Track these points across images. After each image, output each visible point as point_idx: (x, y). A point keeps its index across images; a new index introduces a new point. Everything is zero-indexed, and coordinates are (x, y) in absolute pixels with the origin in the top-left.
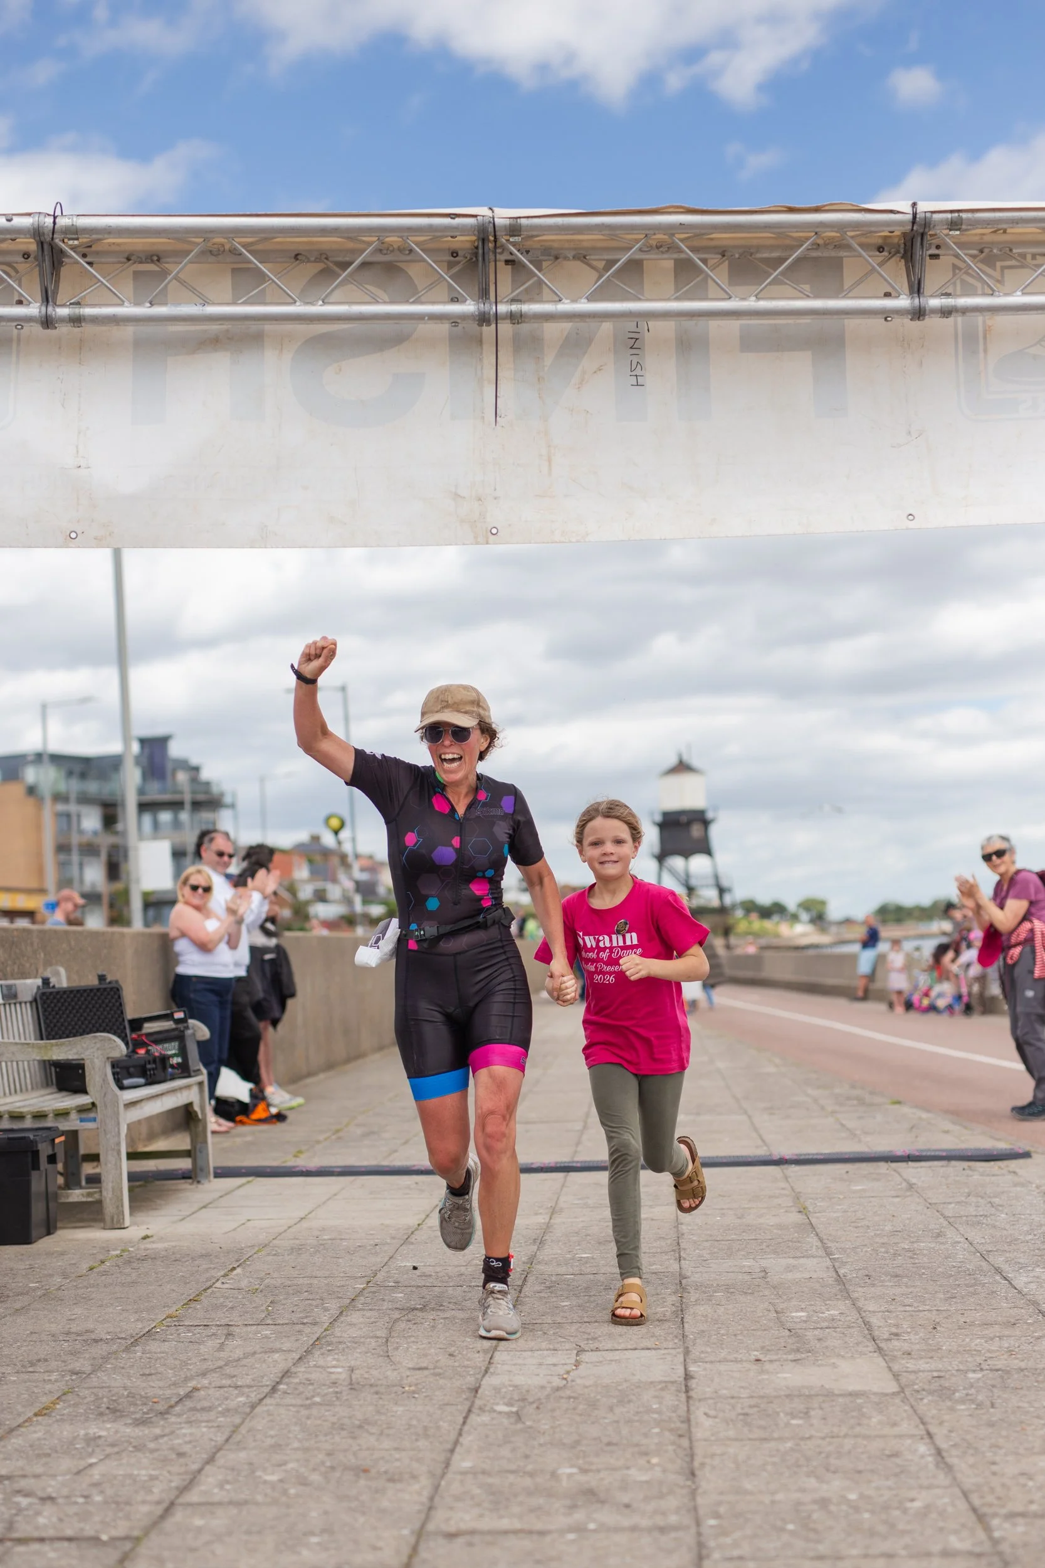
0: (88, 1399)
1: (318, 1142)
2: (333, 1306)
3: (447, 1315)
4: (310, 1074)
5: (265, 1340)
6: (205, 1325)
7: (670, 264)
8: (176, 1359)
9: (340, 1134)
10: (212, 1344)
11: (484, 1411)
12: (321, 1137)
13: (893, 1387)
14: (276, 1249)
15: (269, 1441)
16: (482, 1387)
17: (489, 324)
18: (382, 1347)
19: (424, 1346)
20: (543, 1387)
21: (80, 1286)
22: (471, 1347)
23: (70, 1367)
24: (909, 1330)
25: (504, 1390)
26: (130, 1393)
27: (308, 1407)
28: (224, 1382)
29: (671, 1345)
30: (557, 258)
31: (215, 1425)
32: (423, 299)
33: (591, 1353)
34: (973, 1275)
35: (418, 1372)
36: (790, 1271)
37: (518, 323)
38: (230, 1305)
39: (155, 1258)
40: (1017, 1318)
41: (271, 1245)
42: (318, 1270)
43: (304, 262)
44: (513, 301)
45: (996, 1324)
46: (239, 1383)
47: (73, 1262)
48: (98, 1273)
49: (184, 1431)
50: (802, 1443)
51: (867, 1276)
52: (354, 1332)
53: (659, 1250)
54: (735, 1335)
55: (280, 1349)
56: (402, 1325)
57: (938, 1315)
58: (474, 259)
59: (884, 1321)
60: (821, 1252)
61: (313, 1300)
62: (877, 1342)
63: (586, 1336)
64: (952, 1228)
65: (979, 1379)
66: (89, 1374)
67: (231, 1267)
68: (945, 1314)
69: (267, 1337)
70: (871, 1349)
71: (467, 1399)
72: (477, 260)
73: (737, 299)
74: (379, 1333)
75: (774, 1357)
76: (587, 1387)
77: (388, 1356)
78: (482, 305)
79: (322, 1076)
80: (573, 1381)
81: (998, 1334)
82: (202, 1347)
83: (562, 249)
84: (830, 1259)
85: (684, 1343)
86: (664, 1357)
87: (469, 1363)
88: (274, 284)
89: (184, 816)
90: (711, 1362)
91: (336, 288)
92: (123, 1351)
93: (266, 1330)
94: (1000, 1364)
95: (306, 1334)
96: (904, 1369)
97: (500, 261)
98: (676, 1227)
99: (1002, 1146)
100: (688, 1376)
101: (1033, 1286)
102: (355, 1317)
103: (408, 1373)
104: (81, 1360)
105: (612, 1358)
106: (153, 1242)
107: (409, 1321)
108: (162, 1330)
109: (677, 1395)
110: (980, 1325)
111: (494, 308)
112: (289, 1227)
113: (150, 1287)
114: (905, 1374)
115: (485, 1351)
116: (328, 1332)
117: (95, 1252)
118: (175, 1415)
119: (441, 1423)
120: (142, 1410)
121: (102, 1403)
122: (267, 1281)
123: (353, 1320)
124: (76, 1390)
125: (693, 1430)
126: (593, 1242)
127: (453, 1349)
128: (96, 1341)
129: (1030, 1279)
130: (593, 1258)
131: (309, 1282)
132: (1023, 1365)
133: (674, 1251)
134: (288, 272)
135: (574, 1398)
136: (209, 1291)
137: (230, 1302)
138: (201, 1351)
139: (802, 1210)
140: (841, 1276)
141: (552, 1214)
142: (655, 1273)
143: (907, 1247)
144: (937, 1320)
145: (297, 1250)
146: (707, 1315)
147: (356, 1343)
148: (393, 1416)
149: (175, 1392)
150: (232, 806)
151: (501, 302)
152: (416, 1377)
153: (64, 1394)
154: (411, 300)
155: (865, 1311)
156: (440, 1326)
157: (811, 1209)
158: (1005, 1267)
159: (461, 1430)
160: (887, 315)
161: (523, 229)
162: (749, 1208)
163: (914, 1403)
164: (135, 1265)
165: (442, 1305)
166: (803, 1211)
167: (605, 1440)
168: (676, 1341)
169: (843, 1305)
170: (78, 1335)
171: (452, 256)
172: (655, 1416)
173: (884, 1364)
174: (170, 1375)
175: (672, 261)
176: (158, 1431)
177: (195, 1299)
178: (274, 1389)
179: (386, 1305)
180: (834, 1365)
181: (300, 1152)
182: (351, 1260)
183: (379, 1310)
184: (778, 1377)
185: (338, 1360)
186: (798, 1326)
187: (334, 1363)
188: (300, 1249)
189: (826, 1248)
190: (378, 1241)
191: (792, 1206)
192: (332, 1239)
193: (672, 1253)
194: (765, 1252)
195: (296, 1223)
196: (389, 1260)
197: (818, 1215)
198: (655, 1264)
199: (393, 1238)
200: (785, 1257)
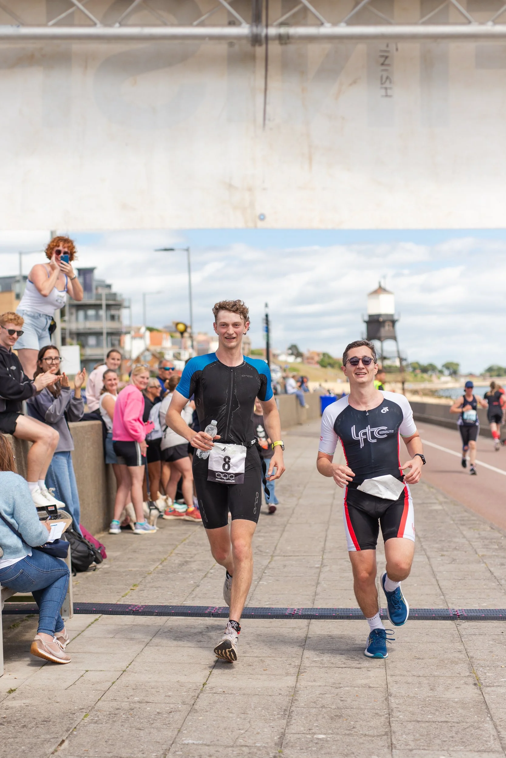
1: (149, 573)
9: (165, 564)
12: (152, 569)
14: (99, 713)
37: (286, 43)
39: (9, 722)
41: (96, 708)
42: (124, 747)
44: (281, 26)
53: (376, 733)
60: (497, 746)
67: (61, 739)
78: (255, 29)
89: (102, 312)
98: (387, 699)
111: (265, 30)
112: (113, 683)
126: (327, 717)
130: (327, 741)
133: (386, 734)
139: (477, 682)
141: (299, 673)
145: (113, 715)
150: (129, 307)
151: (271, 26)
154: (196, 24)
157: (482, 681)
162: (438, 676)
181: (135, 585)
182: (150, 733)
188: (115, 714)
189: (501, 739)
190: (172, 706)
191: (469, 676)
192: (139, 702)
193: (386, 737)
194: (455, 741)
195: (118, 679)
196: (177, 734)
197: (489, 689)
198: (373, 753)
199: (184, 703)
200: (471, 751)
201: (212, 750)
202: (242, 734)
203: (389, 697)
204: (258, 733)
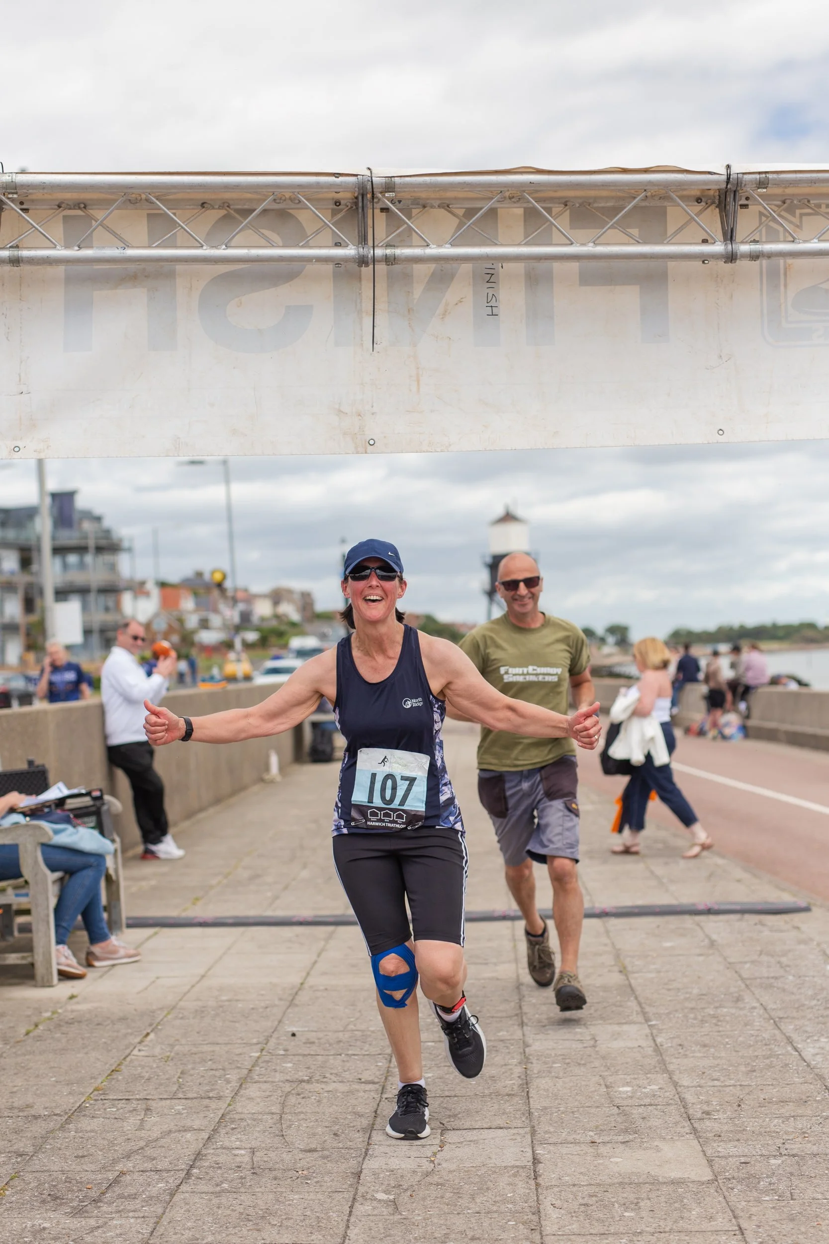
0: (32, 1185)
1: (212, 887)
2: (233, 1076)
3: (331, 1087)
4: (202, 809)
5: (178, 1116)
6: (127, 1099)
7: (520, 211)
8: (104, 1138)
9: (230, 877)
10: (133, 1121)
11: (366, 1199)
12: (214, 882)
13: (706, 1175)
14: (183, 1011)
15: (188, 1234)
16: (364, 1171)
17: (367, 265)
18: (278, 1125)
19: (312, 1124)
20: (414, 1172)
21: (19, 1052)
22: (352, 1125)
23: (15, 1147)
24: (718, 1108)
25: (382, 1176)
26: (67, 1178)
27: (218, 1194)
28: (146, 1165)
29: (519, 1125)
30: (424, 207)
31: (142, 1215)
32: (311, 243)
33: (452, 1132)
34: (769, 1045)
35: (309, 1154)
36: (616, 1039)
37: (392, 264)
38: (147, 1075)
39: (80, 1022)
40: (808, 1095)
41: (178, 1006)
42: (219, 1036)
43: (209, 209)
44: (388, 246)
45: (790, 1102)
46: (159, 1167)
47: (12, 1025)
48: (34, 1037)
49: (115, 1222)
50: (635, 1239)
51: (680, 1045)
52: (252, 1108)
53: (504, 1014)
54: (573, 1112)
55: (191, 1127)
56: (292, 1100)
57: (741, 1090)
58: (354, 207)
59: (696, 1097)
60: (640, 1019)
61: (216, 1070)
62: (693, 1121)
63: (448, 1113)
64: (748, 991)
65: (779, 1165)
66: (32, 1156)
67: (145, 1033)
68: (747, 1090)
69: (181, 1114)
70: (687, 1130)
71: (351, 1185)
72: (357, 208)
73: (578, 245)
74: (274, 1109)
75: (607, 1139)
76: (450, 1172)
77: (283, 1135)
78: (362, 250)
79: (211, 811)
80: (439, 1164)
81: (792, 1114)
82: (125, 1124)
83: (428, 199)
84: (649, 1026)
85: (530, 1121)
86: (513, 1137)
87: (351, 1144)
88: (183, 230)
89: (89, 558)
90: (555, 1144)
91: (237, 233)
92: (59, 1129)
93: (179, 1105)
94: (795, 1148)
95: (213, 1110)
96: (717, 1154)
97: (376, 208)
99: (786, 899)
100: (536, 1161)
101: (819, 1058)
102: (252, 1090)
103: (301, 1156)
104: (24, 1139)
105: (471, 1139)
106: (78, 1003)
107: (299, 1094)
108: (91, 1104)
109: (528, 1183)
110: (777, 1103)
111: (372, 252)
112: (193, 986)
113: (78, 1055)
114: (717, 1159)
115: (364, 1130)
116: (231, 1107)
117: (29, 1013)
118: (107, 1203)
119: (331, 1214)
120: (76, 1197)
121: (44, 1190)
122: (177, 1048)
123: (251, 1093)
124: (22, 1174)
125: (543, 1223)
127: (337, 1127)
128: (36, 1117)
129: (816, 1051)
131: (211, 1049)
132: (815, 1149)
133: (517, 1015)
134: (196, 218)
135: (441, 1184)
136: (128, 1059)
137: (147, 1072)
138: (125, 1129)
139: (622, 969)
140: (659, 1045)
142: (502, 1041)
143: (712, 1013)
144: (741, 1097)
145: (200, 1013)
146: (548, 1090)
147: (254, 1120)
148: (289, 1205)
149: (105, 1176)
150: (129, 550)
151: (377, 246)
152: (308, 1160)
153: (12, 1179)
154: (301, 244)
155: (680, 1086)
156: (325, 1101)
157: (629, 968)
158: (795, 1037)
159: (348, 1221)
160: (704, 258)
161: (396, 186)
163: (726, 1194)
164: (64, 1029)
165: (325, 1077)
166: (623, 971)
167: (470, 1234)
168: (523, 1119)
169: (661, 1079)
170: (21, 1110)
171: (336, 205)
172: (510, 1206)
173: (699, 1148)
174: (100, 1158)
175: (523, 209)
176: (92, 1222)
177: (117, 1069)
178: (188, 1174)
179: (278, 1077)
180: (658, 1149)
181: (197, 899)
182: (247, 1024)
183: (273, 1082)
184: (611, 1162)
185: (241, 1141)
186: (625, 1103)
187: (237, 1143)
188: (203, 1012)
189: (644, 1013)
190: (267, 1002)
191: (614, 965)
192: (229, 1001)
193: (516, 1018)
194: (594, 1017)
195: (198, 982)
196: (278, 1025)
197: (636, 975)
198: (502, 1030)
199: (281, 999)
200: (610, 1024)
201: (321, 1035)
202: (352, 1021)
203: (521, 987)
204: (371, 1020)
